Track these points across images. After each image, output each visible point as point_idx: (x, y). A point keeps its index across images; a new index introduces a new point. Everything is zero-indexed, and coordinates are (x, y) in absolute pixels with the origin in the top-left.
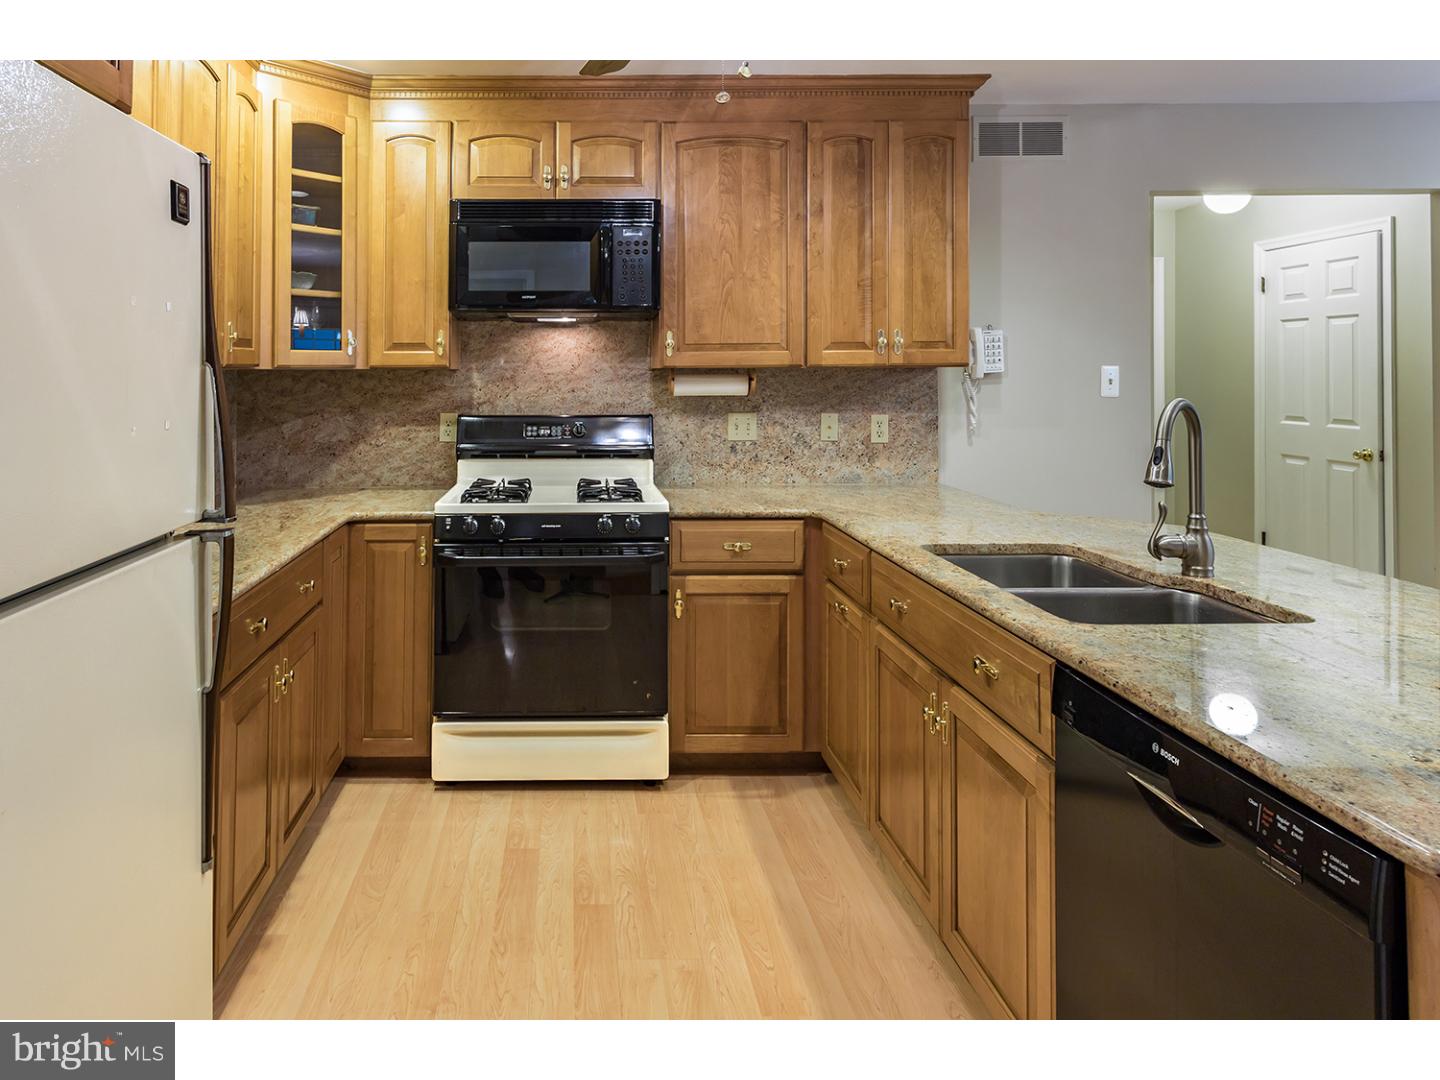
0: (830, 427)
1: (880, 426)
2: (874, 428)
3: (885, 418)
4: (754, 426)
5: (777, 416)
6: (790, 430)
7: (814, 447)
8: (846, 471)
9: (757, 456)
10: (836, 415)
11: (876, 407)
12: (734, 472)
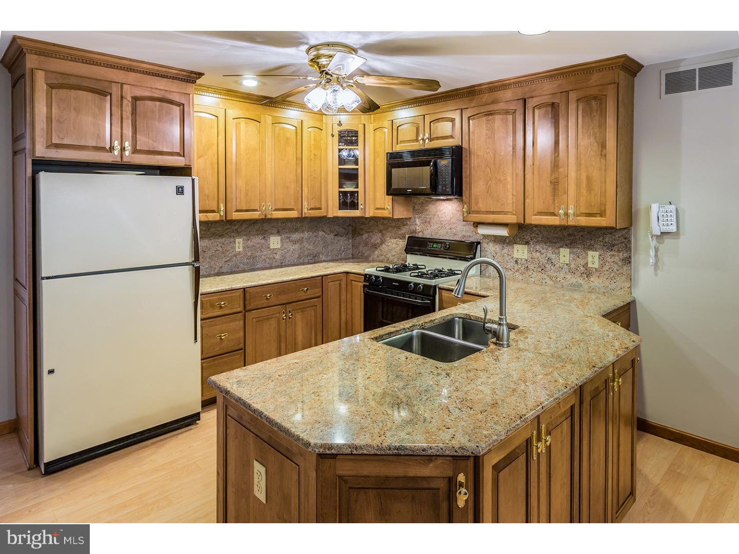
0: (564, 256)
1: (593, 258)
2: (590, 259)
3: (596, 254)
4: (526, 251)
5: (538, 247)
6: (544, 255)
7: (556, 266)
8: (574, 280)
9: (527, 267)
10: (569, 250)
11: (591, 248)
12: (517, 273)
